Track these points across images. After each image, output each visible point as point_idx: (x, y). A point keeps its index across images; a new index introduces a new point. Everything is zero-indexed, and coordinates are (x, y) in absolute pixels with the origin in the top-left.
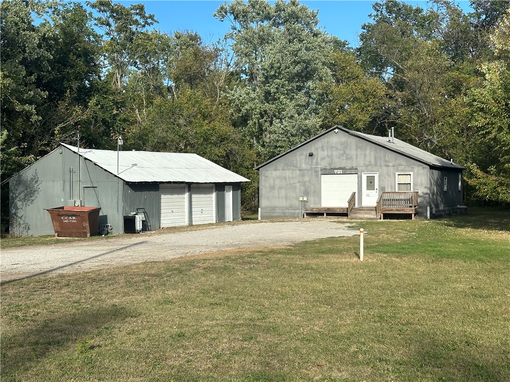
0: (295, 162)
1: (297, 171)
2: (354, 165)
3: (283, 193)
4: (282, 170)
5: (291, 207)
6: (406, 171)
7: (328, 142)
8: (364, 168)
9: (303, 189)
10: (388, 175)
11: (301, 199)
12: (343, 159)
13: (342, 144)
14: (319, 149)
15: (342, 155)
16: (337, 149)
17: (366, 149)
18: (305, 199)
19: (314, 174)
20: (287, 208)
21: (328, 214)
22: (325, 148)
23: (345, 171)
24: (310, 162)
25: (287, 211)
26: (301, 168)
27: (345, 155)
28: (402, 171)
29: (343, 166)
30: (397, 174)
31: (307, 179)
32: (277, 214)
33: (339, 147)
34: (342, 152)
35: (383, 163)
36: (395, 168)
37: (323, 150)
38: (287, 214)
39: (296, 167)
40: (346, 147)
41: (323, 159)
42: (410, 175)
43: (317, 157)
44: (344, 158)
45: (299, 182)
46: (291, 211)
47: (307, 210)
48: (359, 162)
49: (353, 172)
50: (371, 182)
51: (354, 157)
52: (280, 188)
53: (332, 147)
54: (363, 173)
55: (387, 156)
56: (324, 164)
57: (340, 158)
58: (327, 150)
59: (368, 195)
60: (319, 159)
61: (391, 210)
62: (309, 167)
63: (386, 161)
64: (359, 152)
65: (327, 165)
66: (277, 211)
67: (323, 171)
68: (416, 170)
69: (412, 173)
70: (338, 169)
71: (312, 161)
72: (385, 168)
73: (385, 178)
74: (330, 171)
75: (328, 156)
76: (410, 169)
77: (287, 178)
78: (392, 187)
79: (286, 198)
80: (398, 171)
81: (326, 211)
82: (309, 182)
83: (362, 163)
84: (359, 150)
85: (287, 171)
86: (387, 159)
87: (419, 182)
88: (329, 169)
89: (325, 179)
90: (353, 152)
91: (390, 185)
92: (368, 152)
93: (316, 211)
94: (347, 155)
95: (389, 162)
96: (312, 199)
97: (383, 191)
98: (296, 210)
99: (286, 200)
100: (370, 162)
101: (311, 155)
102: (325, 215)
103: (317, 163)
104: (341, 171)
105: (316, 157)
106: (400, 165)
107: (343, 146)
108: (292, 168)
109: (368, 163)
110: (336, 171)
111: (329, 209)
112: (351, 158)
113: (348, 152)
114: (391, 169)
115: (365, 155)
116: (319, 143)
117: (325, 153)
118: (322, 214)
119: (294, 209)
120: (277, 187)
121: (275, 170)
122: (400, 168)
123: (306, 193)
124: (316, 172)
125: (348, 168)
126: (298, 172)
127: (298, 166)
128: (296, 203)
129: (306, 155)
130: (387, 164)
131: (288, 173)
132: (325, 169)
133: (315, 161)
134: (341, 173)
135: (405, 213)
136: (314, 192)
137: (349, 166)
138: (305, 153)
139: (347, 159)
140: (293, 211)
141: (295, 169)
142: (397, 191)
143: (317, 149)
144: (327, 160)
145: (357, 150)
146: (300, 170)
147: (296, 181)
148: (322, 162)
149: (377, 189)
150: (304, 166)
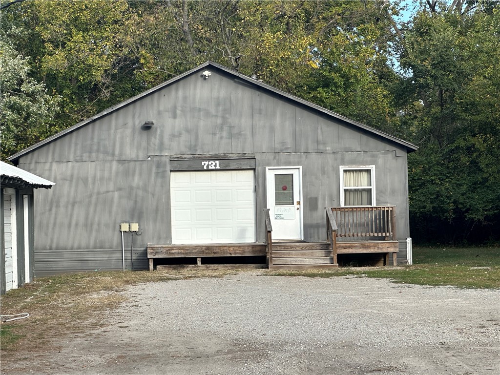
0: (107, 143)
1: (114, 163)
2: (248, 150)
3: (79, 214)
4: (77, 161)
5: (100, 247)
6: (361, 163)
7: (186, 98)
8: (270, 157)
9: (127, 204)
10: (324, 173)
11: (125, 227)
12: (222, 138)
13: (218, 103)
14: (166, 115)
15: (220, 128)
16: (207, 114)
18: (135, 227)
19: (154, 170)
20: (89, 250)
21: (206, 261)
22: (179, 112)
23: (227, 164)
24: (145, 144)
25: (90, 256)
26: (124, 158)
27: (226, 128)
28: (353, 162)
29: (221, 151)
30: (342, 168)
31: (137, 181)
32: (66, 264)
33: (212, 110)
34: (219, 121)
35: (311, 147)
36: (338, 156)
37: (174, 116)
38: (92, 264)
39: (112, 155)
40: (228, 111)
41: (175, 136)
42: (369, 171)
43: (162, 132)
44: (225, 134)
45: (119, 189)
46: (99, 256)
47: (157, 253)
48: (260, 143)
49: (245, 164)
50: (285, 189)
51: (248, 133)
52: (73, 203)
53: (196, 110)
54: (267, 168)
55: (319, 131)
56: (177, 148)
57: (214, 134)
58: (185, 116)
59: (279, 216)
60: (166, 137)
61: (350, 247)
62: (141, 155)
63: (318, 142)
64: (258, 121)
65: (185, 150)
66: (66, 256)
67: (175, 164)
68: (381, 161)
69: (372, 168)
70: (209, 159)
71: (149, 141)
72: (315, 158)
73: (317, 178)
74: (192, 164)
75: (186, 130)
76: (369, 159)
77: (90, 179)
78: (331, 199)
79: (88, 226)
80: (343, 162)
81: (203, 252)
82: (144, 188)
83: (265, 147)
84: (257, 117)
85: (90, 164)
86: (320, 138)
87: (388, 187)
88: (190, 159)
89: (178, 181)
90: (244, 123)
91: (327, 193)
92: (277, 121)
93: (179, 253)
94: (230, 127)
95: (324, 144)
96: (150, 228)
97: (311, 204)
98: (113, 252)
99: (87, 231)
100: (283, 143)
101: (147, 127)
102: (199, 263)
103: (161, 146)
104: (217, 162)
105: (158, 132)
106: (348, 150)
107: (220, 108)
108: (101, 156)
109: (278, 146)
110: (207, 163)
111: (209, 248)
112: (240, 134)
113: (232, 120)
114: (329, 159)
115: (272, 130)
116: (166, 102)
117: (181, 123)
118: (193, 261)
119: (106, 252)
121: (60, 161)
122: (348, 156)
123: (136, 214)
124: (160, 165)
125: (235, 156)
126: (115, 166)
127: (117, 152)
128: (113, 238)
129: (135, 129)
130: (322, 147)
131: (91, 169)
132: (180, 159)
133: (155, 141)
134: (218, 167)
135: (380, 251)
136: (155, 211)
137: (234, 149)
138: (131, 123)
139: (231, 136)
140: (106, 257)
141: (108, 158)
142: (342, 205)
143: (160, 113)
144: (185, 138)
145: (252, 116)
146: (122, 162)
147: (112, 186)
148: (172, 143)
149: (299, 203)
150: (130, 153)
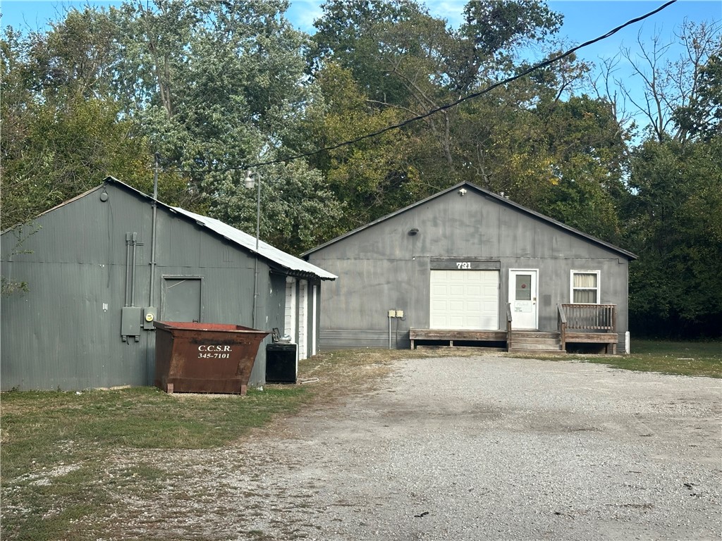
0: (380, 245)
1: (385, 261)
2: (495, 255)
3: (355, 302)
4: (355, 259)
5: (371, 329)
6: (589, 268)
7: (445, 211)
8: (513, 260)
9: (395, 295)
10: (557, 275)
11: (392, 314)
12: (474, 244)
13: (471, 215)
14: (429, 224)
15: (472, 235)
16: (462, 224)
17: (516, 226)
18: (400, 314)
19: (417, 268)
20: (362, 331)
21: (457, 343)
22: (439, 222)
23: (477, 265)
24: (411, 247)
25: (363, 336)
26: (393, 257)
27: (477, 236)
28: (582, 267)
29: (473, 255)
30: (572, 272)
31: (403, 276)
32: (343, 342)
33: (466, 221)
34: (472, 230)
35: (547, 253)
36: (570, 262)
37: (435, 225)
38: (364, 342)
39: (383, 254)
40: (480, 222)
41: (436, 241)
42: (595, 275)
43: (425, 238)
44: (476, 241)
45: (388, 283)
46: (371, 336)
47: (417, 335)
48: (505, 249)
49: (492, 266)
50: (524, 287)
51: (495, 240)
52: (350, 293)
53: (454, 220)
54: (510, 269)
55: (554, 240)
56: (437, 250)
57: (467, 240)
58: (444, 225)
59: (518, 309)
60: (428, 242)
61: (577, 337)
62: (408, 256)
63: (553, 250)
64: (504, 231)
65: (443, 252)
66: (344, 335)
67: (435, 264)
68: (606, 267)
69: (598, 272)
70: (462, 261)
71: (414, 245)
72: (550, 262)
73: (551, 279)
74: (449, 265)
75: (445, 236)
76: (596, 265)
77: (365, 273)
78: (562, 297)
79: (362, 311)
80: (573, 267)
81: (455, 336)
82: (409, 283)
83: (508, 253)
84: (503, 228)
85: (365, 262)
86: (555, 246)
87: (612, 289)
88: (447, 260)
89: (437, 277)
90: (492, 232)
91: (559, 292)
92: (520, 231)
93: (435, 336)
94: (481, 235)
95: (558, 251)
96: (412, 314)
97: (545, 300)
98: (381, 333)
99: (362, 316)
100: (524, 250)
101: (413, 233)
102: (451, 345)
103: (424, 249)
104: (469, 263)
105: (422, 237)
106: (578, 257)
107: (473, 220)
108: (375, 255)
109: (519, 252)
110: (460, 264)
111: (460, 333)
112: (488, 241)
113: (482, 230)
114: (562, 263)
115: (515, 238)
116: (429, 213)
117: (440, 231)
118: (446, 343)
119: (376, 333)
120: (344, 290)
121: (342, 258)
122: (578, 262)
123: (402, 303)
124: (422, 264)
125: (483, 259)
126: (386, 264)
127: (388, 252)
128: (382, 322)
129: (403, 234)
130: (556, 254)
131: (366, 266)
132: (438, 260)
133: (419, 244)
134: (469, 268)
135: (602, 342)
136: (417, 301)
137: (484, 253)
138: (400, 229)
139: (481, 242)
140: (376, 337)
141: (381, 257)
142: (572, 302)
143: (424, 222)
144: (444, 243)
145: (499, 227)
146: (392, 261)
147: (383, 280)
148: (433, 247)
149: (535, 299)
150: (398, 253)
